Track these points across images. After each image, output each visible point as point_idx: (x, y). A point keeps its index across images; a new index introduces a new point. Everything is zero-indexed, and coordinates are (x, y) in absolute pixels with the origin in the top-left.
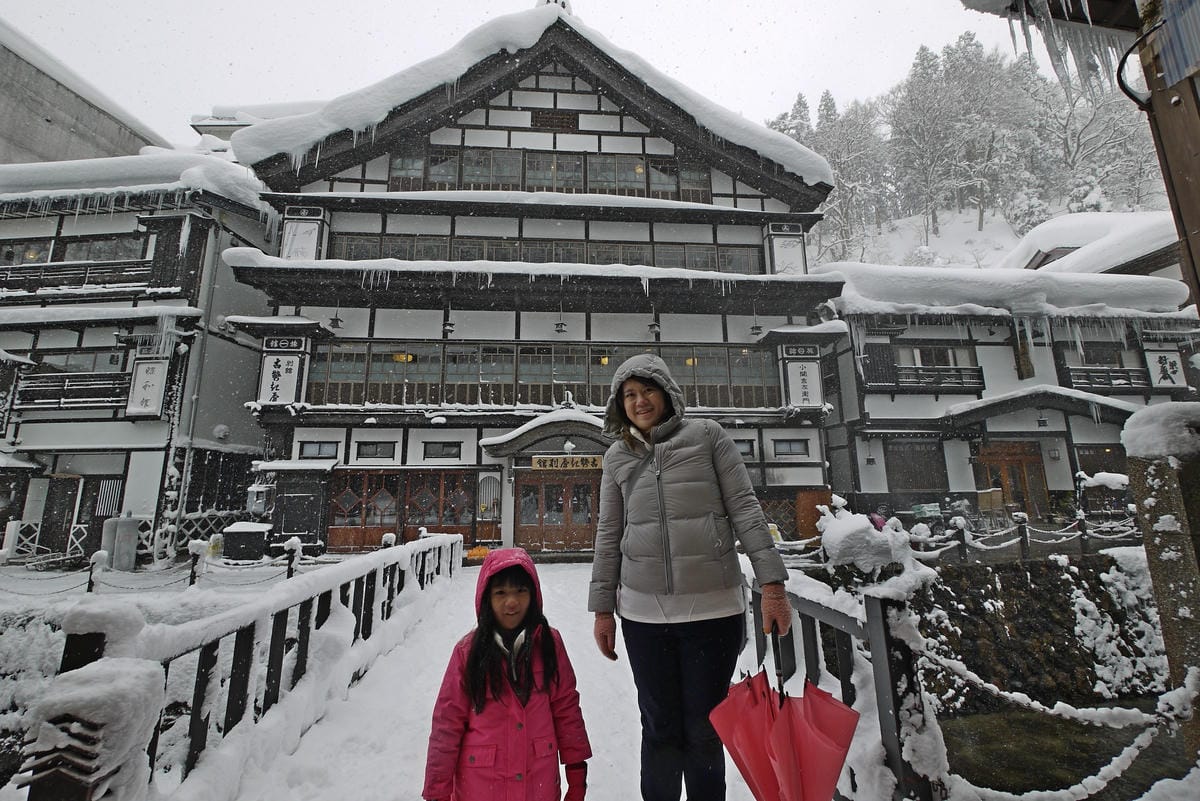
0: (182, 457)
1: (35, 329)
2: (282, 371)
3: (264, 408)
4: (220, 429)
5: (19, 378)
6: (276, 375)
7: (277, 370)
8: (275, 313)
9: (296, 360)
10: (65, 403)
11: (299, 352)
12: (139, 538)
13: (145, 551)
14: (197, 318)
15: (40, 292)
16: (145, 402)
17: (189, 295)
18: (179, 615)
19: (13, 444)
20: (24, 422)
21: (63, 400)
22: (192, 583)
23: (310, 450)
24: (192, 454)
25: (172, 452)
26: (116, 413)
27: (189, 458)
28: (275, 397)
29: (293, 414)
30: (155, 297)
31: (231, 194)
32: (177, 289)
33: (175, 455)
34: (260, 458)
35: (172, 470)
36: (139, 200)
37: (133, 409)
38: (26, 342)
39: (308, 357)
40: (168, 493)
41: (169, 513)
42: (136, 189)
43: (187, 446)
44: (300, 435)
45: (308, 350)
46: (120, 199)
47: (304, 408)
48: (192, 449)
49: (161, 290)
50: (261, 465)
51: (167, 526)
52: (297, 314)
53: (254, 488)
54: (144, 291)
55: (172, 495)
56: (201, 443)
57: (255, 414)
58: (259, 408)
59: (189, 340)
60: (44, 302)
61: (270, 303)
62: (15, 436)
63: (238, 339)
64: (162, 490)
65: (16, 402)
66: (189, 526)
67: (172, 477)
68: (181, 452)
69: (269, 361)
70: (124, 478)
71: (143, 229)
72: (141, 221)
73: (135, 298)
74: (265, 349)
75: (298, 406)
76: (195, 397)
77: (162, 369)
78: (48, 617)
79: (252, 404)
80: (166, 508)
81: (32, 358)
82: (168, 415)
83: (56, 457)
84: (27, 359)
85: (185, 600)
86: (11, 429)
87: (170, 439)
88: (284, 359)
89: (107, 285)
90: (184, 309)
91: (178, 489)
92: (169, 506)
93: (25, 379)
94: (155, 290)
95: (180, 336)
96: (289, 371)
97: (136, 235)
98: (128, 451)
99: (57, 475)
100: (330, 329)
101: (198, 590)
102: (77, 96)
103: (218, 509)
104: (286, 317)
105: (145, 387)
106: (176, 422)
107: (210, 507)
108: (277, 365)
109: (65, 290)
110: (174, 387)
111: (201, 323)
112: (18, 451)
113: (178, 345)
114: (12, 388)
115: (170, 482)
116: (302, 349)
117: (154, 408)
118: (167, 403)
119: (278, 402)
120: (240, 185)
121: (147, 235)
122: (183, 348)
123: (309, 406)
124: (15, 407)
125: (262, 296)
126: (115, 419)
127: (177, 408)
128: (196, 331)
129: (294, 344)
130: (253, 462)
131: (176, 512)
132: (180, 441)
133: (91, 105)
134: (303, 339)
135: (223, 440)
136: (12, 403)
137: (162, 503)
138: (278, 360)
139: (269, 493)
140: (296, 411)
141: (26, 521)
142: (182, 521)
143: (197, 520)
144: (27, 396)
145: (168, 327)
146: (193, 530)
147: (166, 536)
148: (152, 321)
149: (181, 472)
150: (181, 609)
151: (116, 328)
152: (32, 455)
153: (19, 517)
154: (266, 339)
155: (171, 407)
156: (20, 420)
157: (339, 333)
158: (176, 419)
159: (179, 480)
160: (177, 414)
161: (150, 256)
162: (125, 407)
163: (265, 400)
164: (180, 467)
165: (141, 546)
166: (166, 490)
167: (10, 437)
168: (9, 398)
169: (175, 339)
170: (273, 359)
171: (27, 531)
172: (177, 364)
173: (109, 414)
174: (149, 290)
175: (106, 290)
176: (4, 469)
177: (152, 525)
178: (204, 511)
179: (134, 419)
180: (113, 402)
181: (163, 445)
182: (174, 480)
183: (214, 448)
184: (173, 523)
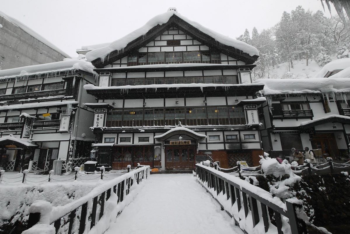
0: (74, 143)
1: (37, 109)
2: (99, 118)
3: (95, 128)
4: (83, 135)
5: (33, 122)
6: (98, 119)
7: (98, 118)
8: (98, 102)
9: (103, 115)
10: (44, 128)
11: (104, 113)
12: (62, 166)
13: (64, 169)
14: (77, 104)
15: (38, 99)
16: (64, 128)
17: (75, 98)
18: (72, 188)
19: (31, 140)
20: (34, 134)
21: (43, 128)
22: (76, 179)
23: (108, 140)
24: (76, 142)
25: (71, 141)
26: (57, 131)
27: (75, 142)
28: (98, 126)
29: (103, 130)
30: (67, 99)
31: (86, 70)
32: (72, 96)
33: (72, 142)
34: (94, 142)
35: (71, 146)
36: (63, 73)
37: (61, 130)
38: (34, 112)
39: (106, 114)
40: (70, 153)
41: (70, 159)
42: (62, 70)
43: (75, 140)
44: (105, 136)
46: (58, 73)
47: (105, 128)
48: (76, 140)
50: (94, 145)
51: (70, 162)
52: (103, 102)
53: (92, 151)
54: (64, 97)
55: (71, 153)
56: (79, 139)
57: (92, 130)
58: (93, 129)
59: (75, 110)
60: (39, 101)
61: (96, 99)
62: (32, 138)
63: (88, 109)
64: (68, 152)
65: (32, 128)
66: (75, 162)
67: (71, 148)
68: (73, 141)
69: (96, 115)
70: (58, 149)
71: (64, 80)
72: (63, 79)
73: (61, 99)
74: (95, 112)
75: (104, 128)
76: (77, 126)
77: (68, 119)
78: (38, 189)
79: (92, 128)
80: (69, 157)
81: (36, 117)
82: (70, 131)
83: (42, 143)
84: (34, 117)
85: (74, 184)
86: (31, 135)
87: (70, 138)
88: (100, 115)
89: (55, 96)
90: (74, 102)
91: (73, 151)
92: (70, 156)
93: (35, 122)
94: (67, 97)
95: (73, 109)
96: (101, 118)
97: (62, 82)
98: (60, 141)
99: (42, 148)
100: (112, 106)
101: (77, 181)
103: (83, 157)
104: (100, 103)
105: (64, 124)
106: (72, 133)
107: (81, 156)
108: (98, 116)
109: (44, 98)
110: (71, 123)
111: (78, 105)
112: (32, 142)
113: (72, 112)
114: (31, 125)
115: (70, 150)
116: (105, 112)
117: (66, 129)
118: (70, 128)
119: (99, 127)
120: (88, 67)
121: (64, 82)
122: (74, 112)
123: (107, 128)
124: (32, 130)
125: (94, 98)
126: (56, 132)
127: (72, 129)
128: (77, 108)
129: (103, 110)
130: (92, 144)
131: (72, 158)
132: (73, 138)
133: (52, 49)
134: (105, 109)
135: (84, 138)
136: (31, 129)
137: (68, 155)
138: (98, 115)
139: (96, 152)
140: (103, 129)
141: (34, 161)
142: (74, 161)
143: (77, 160)
144: (35, 127)
145: (70, 107)
146: (76, 163)
147: (69, 165)
148: (66, 105)
149: (73, 147)
150: (72, 187)
151: (57, 108)
152: (36, 143)
153: (32, 160)
154: (95, 109)
155: (71, 129)
156: (33, 133)
157: (115, 107)
158: (72, 132)
159: (73, 149)
160: (72, 131)
161: (65, 88)
162: (59, 129)
163: (95, 126)
164: (73, 145)
165: (63, 168)
166: (69, 152)
167: (30, 138)
168: (30, 127)
169: (72, 110)
170: (97, 114)
171: (34, 164)
172: (72, 117)
174: (65, 97)
175: (54, 98)
176: (29, 147)
177: (66, 162)
178: (79, 158)
179: (61, 132)
180: (56, 128)
181: (69, 139)
182: (71, 149)
183: (82, 140)
184: (71, 161)
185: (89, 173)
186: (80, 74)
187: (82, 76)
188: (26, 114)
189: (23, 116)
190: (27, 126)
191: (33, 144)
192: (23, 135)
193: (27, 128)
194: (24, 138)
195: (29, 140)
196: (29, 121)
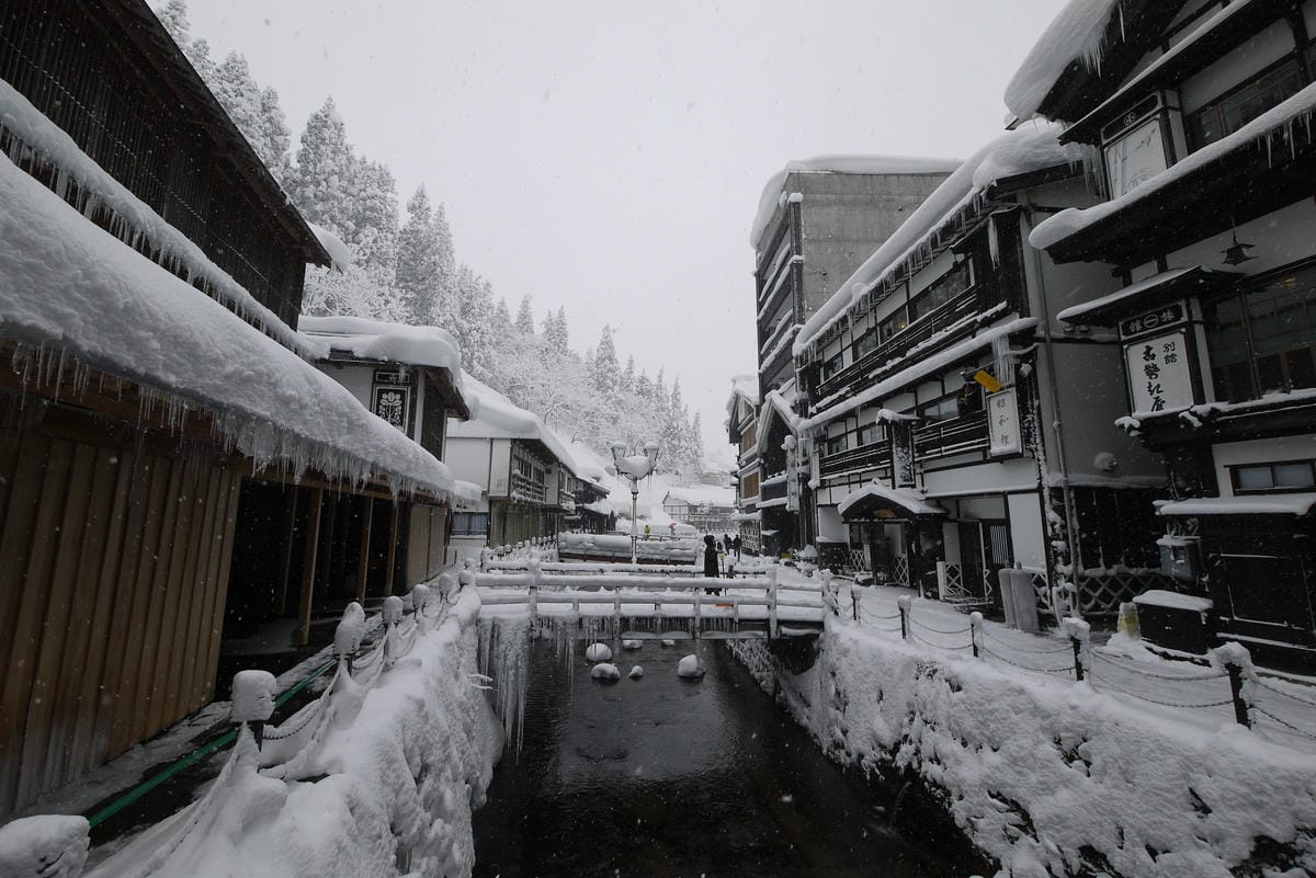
0: (1061, 499)
1: (912, 388)
2: (1159, 361)
3: (1147, 424)
4: (1102, 459)
5: (912, 434)
6: (1152, 371)
7: (1150, 362)
8: (1128, 283)
9: (1178, 340)
10: (946, 451)
11: (1182, 325)
12: (1037, 595)
13: (1046, 611)
14: (1031, 330)
15: (908, 354)
16: (1005, 439)
17: (1019, 306)
18: (1070, 720)
19: (923, 493)
20: (925, 472)
21: (943, 448)
22: (1079, 678)
23: (1251, 479)
24: (1072, 495)
25: (1046, 493)
26: (985, 456)
27: (1068, 496)
28: (1158, 404)
29: (1196, 423)
30: (987, 323)
32: (1001, 306)
33: (1051, 497)
34: (1166, 496)
35: (1052, 516)
36: (948, 230)
37: (997, 449)
38: (908, 402)
39: (1199, 331)
40: (1054, 543)
41: (1060, 568)
42: (941, 223)
43: (1062, 485)
44: (1225, 457)
45: (1197, 316)
46: (934, 242)
47: (1214, 411)
48: (1070, 488)
49: (989, 313)
50: (1167, 507)
51: (1063, 584)
52: (1163, 269)
53: (1167, 541)
54: (976, 321)
55: (1059, 545)
56: (1080, 479)
57: (1133, 434)
58: (1137, 424)
59: (1024, 358)
60: (914, 360)
61: (1116, 274)
62: (923, 485)
63: (1095, 337)
64: (1047, 540)
65: (916, 455)
66: (1093, 584)
67: (1053, 524)
68: (1057, 492)
69: (1135, 355)
70: (1006, 523)
71: (960, 257)
72: (956, 251)
73: (970, 331)
74: (1123, 338)
75: (1202, 409)
76: (1056, 423)
77: (1011, 399)
78: (947, 675)
79: (1126, 421)
80: (1057, 562)
81: (918, 415)
82: (1031, 450)
83: (957, 502)
84: (913, 417)
85: (1075, 701)
86: (918, 478)
87: (1040, 478)
88: (1157, 345)
89: (948, 328)
90: (1015, 323)
91: (1066, 537)
92: (1060, 558)
93: (917, 433)
94: (985, 314)
95: (1018, 356)
96: (1170, 359)
97: (957, 267)
98: (1005, 495)
99: (962, 519)
100: (1230, 268)
101: (1089, 691)
102: (912, 175)
103: (1129, 565)
104: (1146, 280)
105: (1001, 422)
106: (1042, 458)
107: (1117, 562)
108: (1148, 354)
109: (922, 345)
110: (1029, 417)
111: (1040, 333)
112: (927, 499)
113: (1018, 367)
114: (910, 444)
115: (1054, 530)
116: (1185, 319)
117: (1014, 445)
118: (1026, 437)
119: (1167, 410)
121: (965, 263)
122: (1026, 369)
123: (1223, 406)
124: (916, 460)
125: (1101, 268)
126: (985, 461)
127: (1038, 440)
128: (1035, 344)
129: (1168, 315)
130: (1156, 503)
131: (1071, 567)
132: (1053, 479)
134: (1182, 303)
135: (1111, 471)
136: (914, 457)
137: (1051, 556)
138: (1149, 349)
139: (1192, 549)
140: (1200, 418)
142: (1082, 578)
143: (1104, 578)
144: (922, 449)
145: (1002, 350)
146: (1100, 590)
147: (1066, 595)
148: (987, 350)
149: (1064, 518)
150: (1070, 712)
151: (963, 368)
152: (938, 502)
153: (943, 559)
154: (1121, 323)
155: (1032, 440)
156: (922, 471)
157: (1249, 268)
158: (1041, 453)
159: (1064, 527)
160: (1040, 447)
161: (973, 284)
162: (989, 447)
163: (1144, 410)
164: (1060, 510)
165: (1041, 605)
166: (1052, 540)
167: (919, 487)
168: (910, 452)
169: (1013, 362)
170: (1141, 348)
171: (952, 572)
172: (1026, 390)
173: (979, 457)
174: (979, 318)
175: (948, 333)
176: (921, 515)
177: (1046, 581)
178: (1108, 566)
179: (1002, 459)
180: (978, 443)
181: (1034, 485)
182: (1057, 526)
183: (1099, 484)
184: (1070, 580)
185: (1171, 652)
186: (1013, 199)
187: (1022, 202)
188: (887, 413)
189: (883, 421)
190: (900, 449)
191: (931, 506)
192: (899, 481)
193: (901, 454)
194: (901, 486)
195: (916, 493)
196: (899, 431)
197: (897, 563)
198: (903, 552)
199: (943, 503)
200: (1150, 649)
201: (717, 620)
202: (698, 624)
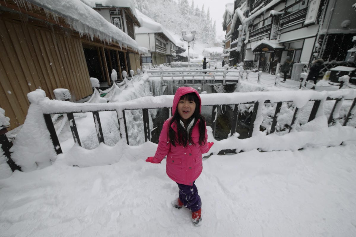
0: (323, 38)
4: (345, 23)
5: (281, 19)
12: (303, 71)
16: (311, 17)
19: (279, 41)
20: (282, 33)
21: (289, 24)
22: (300, 88)
24: (328, 37)
25: (318, 37)
26: (302, 25)
27: (326, 37)
33: (320, 38)
35: (317, 45)
37: (307, 22)
38: (282, 7)
40: (314, 54)
43: (325, 33)
53: (351, 50)
55: (316, 54)
56: (332, 31)
62: (280, 38)
64: (313, 53)
67: (316, 48)
68: (322, 36)
70: (302, 49)
76: (332, 9)
80: (313, 60)
81: (285, 11)
82: (319, 21)
83: (290, 44)
84: (283, 12)
86: (279, 36)
87: (318, 32)
91: (319, 52)
92: (314, 58)
98: (304, 39)
99: (289, 50)
103: (338, 60)
105: (312, 11)
106: (322, 23)
107: (334, 59)
110: (323, 7)
112: (280, 43)
114: (279, 23)
115: (316, 50)
117: (313, 19)
118: (319, 16)
124: (279, 29)
126: (302, 27)
127: (323, 17)
130: (353, 37)
132: (321, 32)
135: (346, 28)
136: (279, 28)
137: (312, 58)
143: (327, 65)
144: (282, 25)
149: (321, 45)
152: (283, 44)
153: (280, 63)
155: (321, 16)
156: (280, 33)
159: (320, 48)
160: (322, 20)
162: (305, 21)
164: (321, 43)
166: (314, 53)
167: (278, 39)
168: (278, 27)
173: (300, 26)
176: (276, 49)
177: (307, 66)
178: (330, 61)
179: (308, 26)
180: (302, 20)
181: (315, 35)
182: (317, 49)
183: (339, 32)
188: (273, 12)
189: (271, 15)
190: (274, 26)
191: (280, 45)
192: (271, 37)
193: (274, 28)
194: (272, 39)
195: (276, 42)
196: (276, 19)
197: (266, 65)
198: (269, 62)
199: (285, 44)
200: (329, 83)
201: (209, 80)
202: (204, 81)
